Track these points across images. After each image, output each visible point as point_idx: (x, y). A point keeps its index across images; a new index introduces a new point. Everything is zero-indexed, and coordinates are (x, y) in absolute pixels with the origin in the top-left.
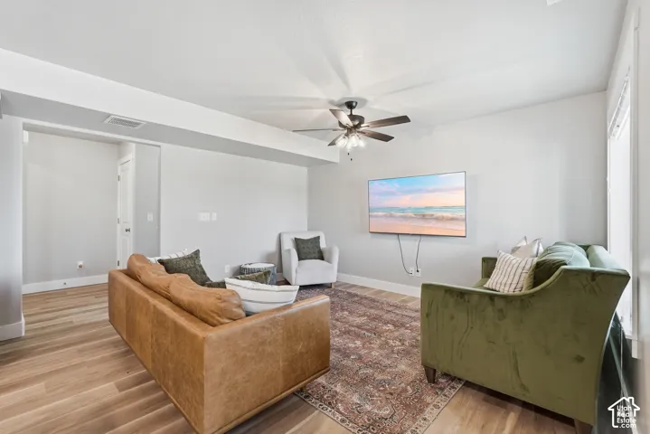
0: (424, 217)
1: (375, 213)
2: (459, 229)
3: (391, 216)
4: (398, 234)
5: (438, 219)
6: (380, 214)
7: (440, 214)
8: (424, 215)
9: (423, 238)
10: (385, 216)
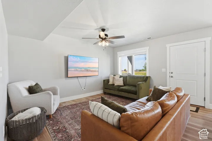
0: (87, 71)
1: (71, 69)
2: (96, 74)
3: (77, 70)
4: (77, 77)
5: (92, 71)
6: (73, 69)
7: (92, 70)
8: (87, 70)
9: (87, 77)
10: (74, 70)
